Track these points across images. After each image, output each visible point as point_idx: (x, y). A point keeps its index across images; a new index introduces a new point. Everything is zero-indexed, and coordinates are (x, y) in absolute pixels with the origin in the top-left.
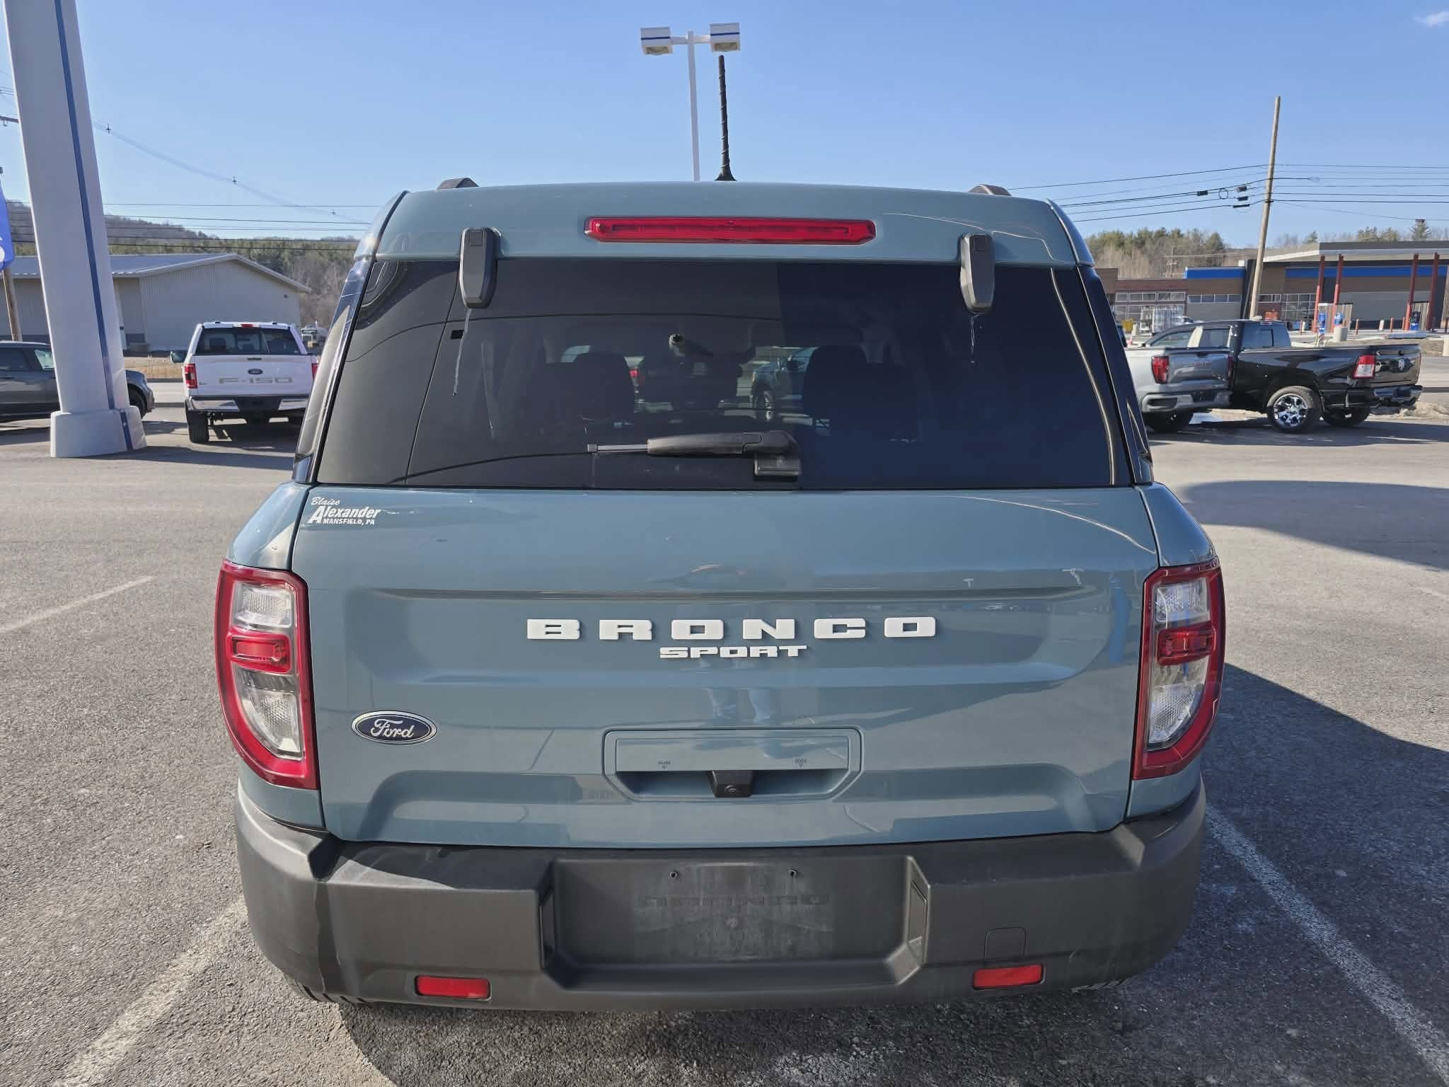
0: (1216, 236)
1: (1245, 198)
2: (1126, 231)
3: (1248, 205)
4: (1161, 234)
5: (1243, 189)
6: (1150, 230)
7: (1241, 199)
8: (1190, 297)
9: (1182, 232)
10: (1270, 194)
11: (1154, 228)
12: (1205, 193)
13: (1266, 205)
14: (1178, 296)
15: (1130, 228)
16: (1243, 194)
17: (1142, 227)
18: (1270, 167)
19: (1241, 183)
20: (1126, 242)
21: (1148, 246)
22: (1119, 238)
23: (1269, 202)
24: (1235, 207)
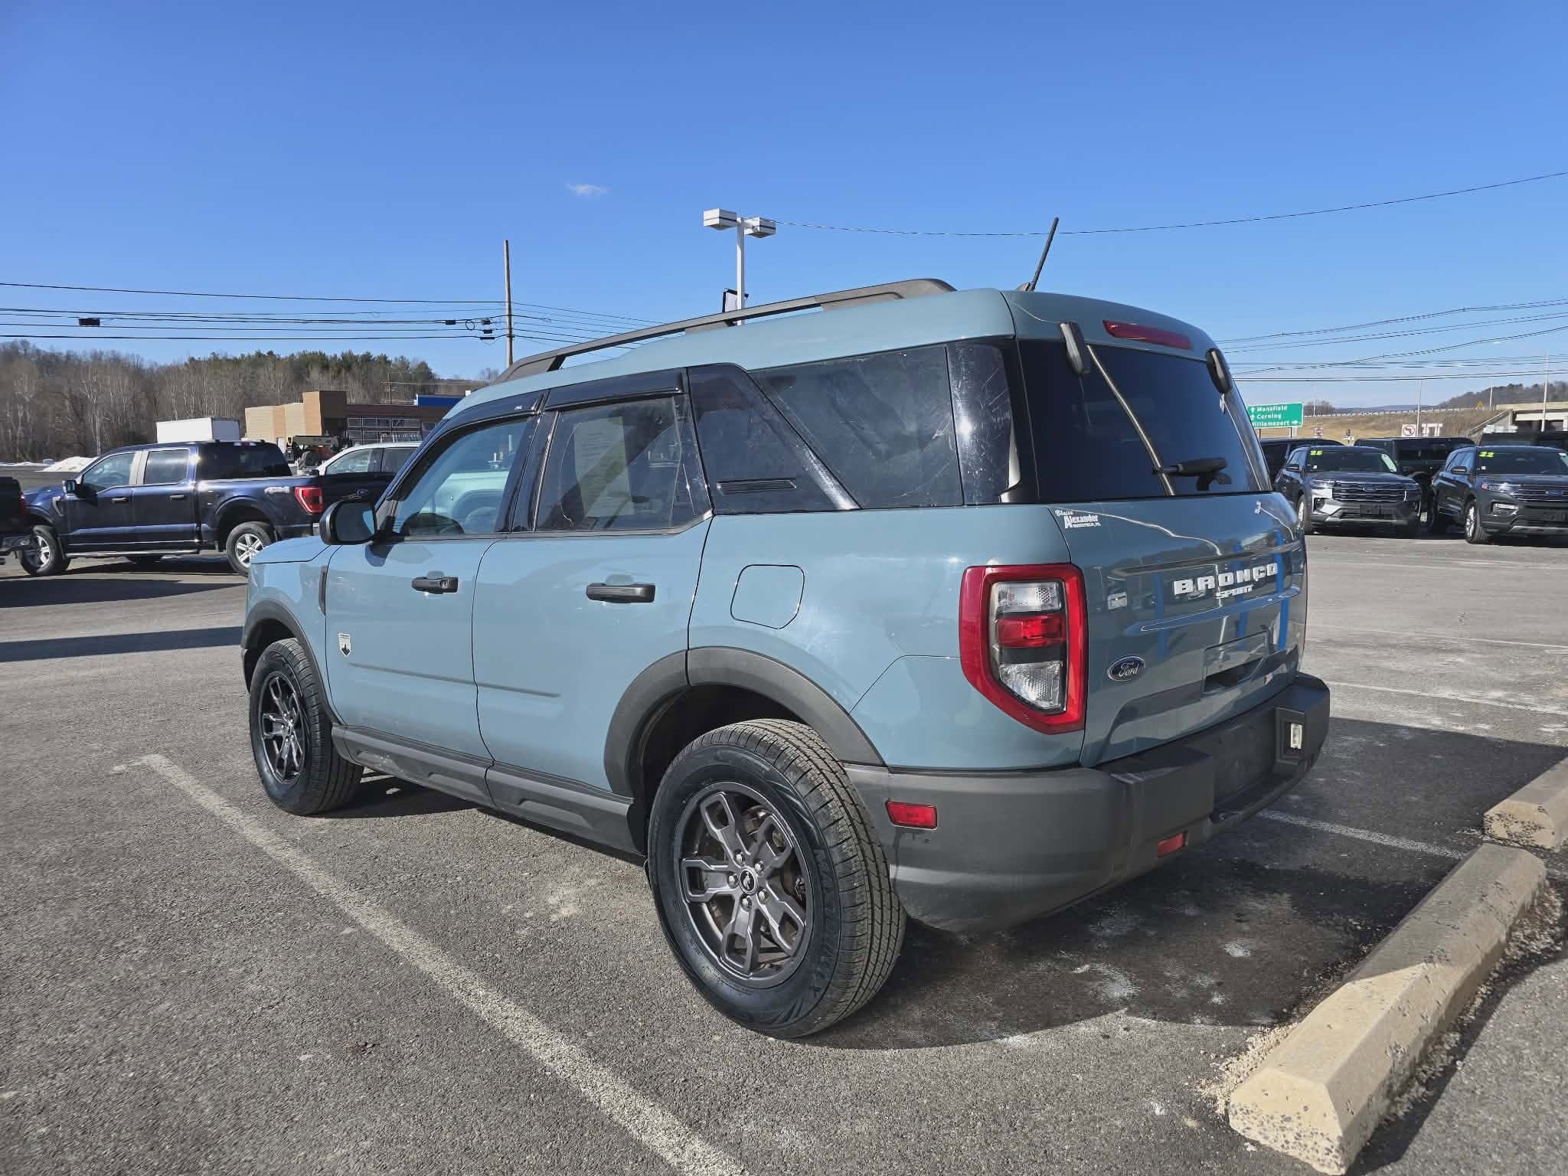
0: (424, 365)
1: (490, 331)
2: (329, 354)
3: (493, 338)
4: (367, 358)
5: (487, 322)
6: (355, 354)
7: (486, 332)
8: (425, 424)
9: (389, 359)
10: (511, 329)
11: (359, 351)
12: (453, 322)
13: (508, 339)
14: (410, 423)
15: (333, 350)
16: (487, 327)
17: (346, 350)
18: (507, 304)
19: (485, 315)
20: (331, 364)
21: (355, 369)
22: (322, 360)
23: (511, 336)
24: (482, 338)
